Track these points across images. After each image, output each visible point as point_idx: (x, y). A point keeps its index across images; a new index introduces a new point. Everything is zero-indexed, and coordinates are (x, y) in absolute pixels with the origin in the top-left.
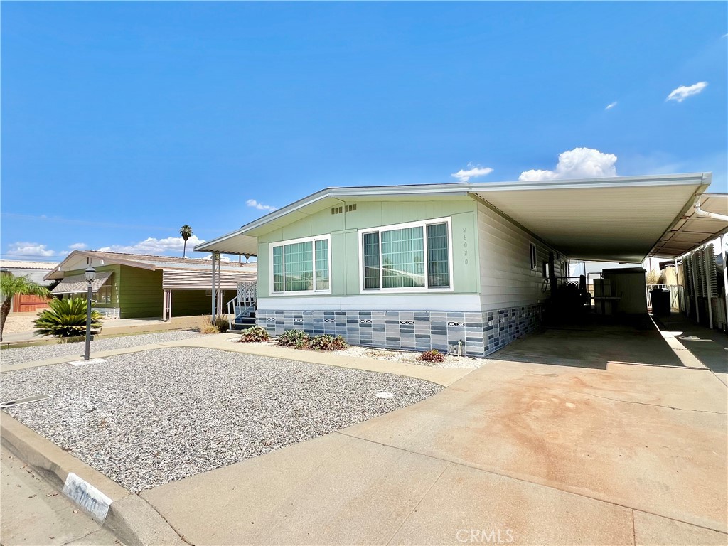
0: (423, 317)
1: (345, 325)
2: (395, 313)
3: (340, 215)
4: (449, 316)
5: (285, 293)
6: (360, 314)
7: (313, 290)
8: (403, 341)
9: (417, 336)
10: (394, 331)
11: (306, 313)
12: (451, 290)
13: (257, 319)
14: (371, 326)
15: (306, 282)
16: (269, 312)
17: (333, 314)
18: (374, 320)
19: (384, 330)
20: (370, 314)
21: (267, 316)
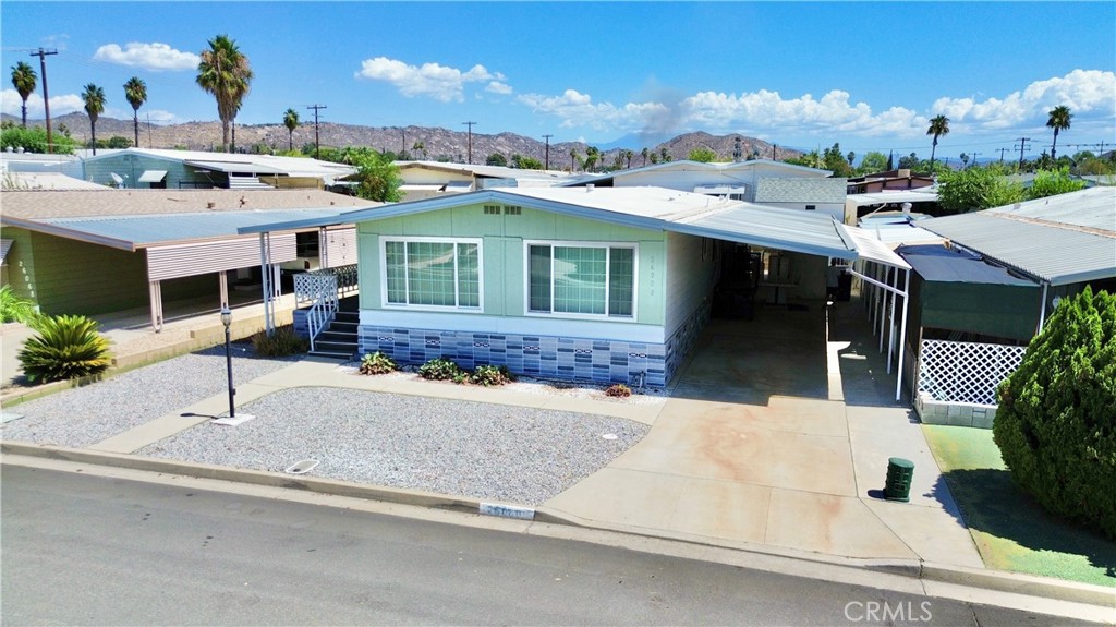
0: (602, 347)
1: (504, 351)
2: (569, 340)
3: (495, 215)
4: (631, 346)
5: (409, 306)
6: (524, 339)
7: (454, 304)
8: (578, 371)
9: (594, 366)
10: (568, 360)
11: (444, 333)
12: (635, 320)
13: (361, 337)
14: (538, 353)
15: (443, 295)
16: (383, 330)
17: (487, 337)
18: (543, 347)
19: (555, 359)
20: (538, 340)
21: (378, 334)
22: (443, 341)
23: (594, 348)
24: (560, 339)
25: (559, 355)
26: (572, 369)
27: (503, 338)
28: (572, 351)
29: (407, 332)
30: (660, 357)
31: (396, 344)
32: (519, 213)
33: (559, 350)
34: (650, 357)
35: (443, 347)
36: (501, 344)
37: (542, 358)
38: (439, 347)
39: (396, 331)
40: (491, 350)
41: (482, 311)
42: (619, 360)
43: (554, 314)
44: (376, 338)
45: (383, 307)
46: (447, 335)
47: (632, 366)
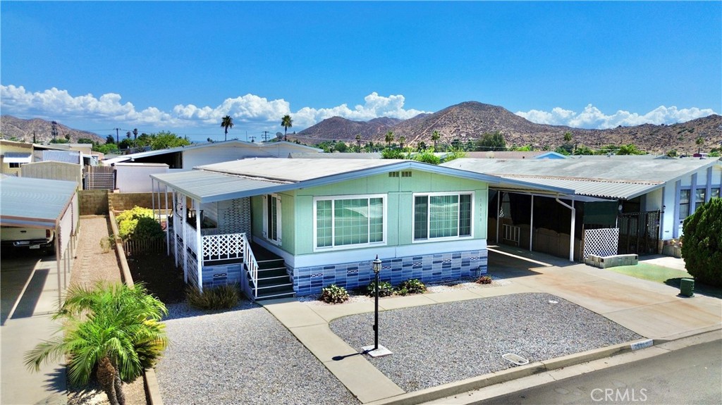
0: (457, 256)
1: (401, 269)
2: (439, 255)
3: (396, 178)
4: (472, 253)
5: (335, 248)
6: (414, 259)
7: (367, 242)
8: (445, 274)
9: (453, 269)
10: (438, 268)
11: (362, 264)
12: (472, 237)
13: (296, 278)
14: (421, 267)
15: (360, 236)
16: (315, 268)
17: (390, 261)
18: (424, 262)
19: (431, 269)
20: (421, 258)
21: (310, 273)
22: (360, 270)
23: (453, 258)
24: (434, 255)
25: (434, 266)
26: (440, 273)
27: (401, 260)
28: (441, 262)
29: (334, 267)
30: (485, 257)
31: (325, 278)
32: (410, 176)
33: (434, 263)
34: (481, 258)
35: (360, 274)
36: (399, 265)
37: (423, 270)
38: (357, 274)
39: (325, 268)
40: (393, 270)
41: (386, 244)
42: (465, 263)
43: (430, 240)
44: (309, 276)
45: (315, 251)
46: (363, 265)
47: (473, 266)
